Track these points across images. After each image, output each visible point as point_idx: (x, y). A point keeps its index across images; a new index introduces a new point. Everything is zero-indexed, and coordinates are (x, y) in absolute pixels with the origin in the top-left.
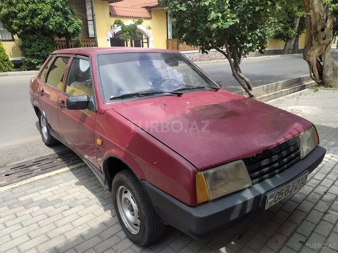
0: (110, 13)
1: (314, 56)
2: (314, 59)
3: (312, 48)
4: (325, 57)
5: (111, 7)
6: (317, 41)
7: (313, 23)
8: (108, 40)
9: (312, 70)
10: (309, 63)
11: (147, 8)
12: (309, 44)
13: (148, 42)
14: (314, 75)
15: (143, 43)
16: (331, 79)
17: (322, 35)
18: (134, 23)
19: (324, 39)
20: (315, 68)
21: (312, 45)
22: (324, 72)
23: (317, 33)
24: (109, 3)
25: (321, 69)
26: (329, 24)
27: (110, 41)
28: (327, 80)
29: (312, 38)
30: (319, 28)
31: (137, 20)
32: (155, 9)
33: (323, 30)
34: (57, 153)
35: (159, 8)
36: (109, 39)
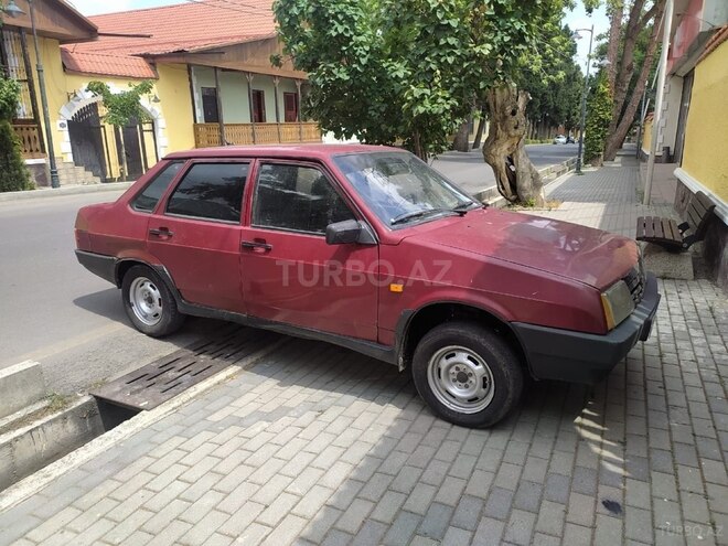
0: (64, 67)
1: (502, 155)
2: (502, 161)
3: (498, 142)
4: (517, 157)
5: (64, 52)
6: (507, 130)
7: (499, 101)
8: (62, 125)
9: (500, 181)
10: (495, 167)
11: (145, 56)
12: (494, 137)
13: (153, 131)
14: (503, 188)
15: (142, 131)
16: (531, 193)
17: (513, 121)
18: (131, 89)
19: (516, 128)
20: (504, 176)
21: (497, 139)
22: (519, 183)
23: (505, 117)
24: (61, 43)
25: (513, 178)
26: (521, 104)
27: (67, 128)
28: (525, 195)
29: (496, 127)
30: (509, 110)
31: (138, 84)
32: (165, 60)
33: (514, 113)
34: (186, 348)
35: (176, 60)
36: (66, 122)
